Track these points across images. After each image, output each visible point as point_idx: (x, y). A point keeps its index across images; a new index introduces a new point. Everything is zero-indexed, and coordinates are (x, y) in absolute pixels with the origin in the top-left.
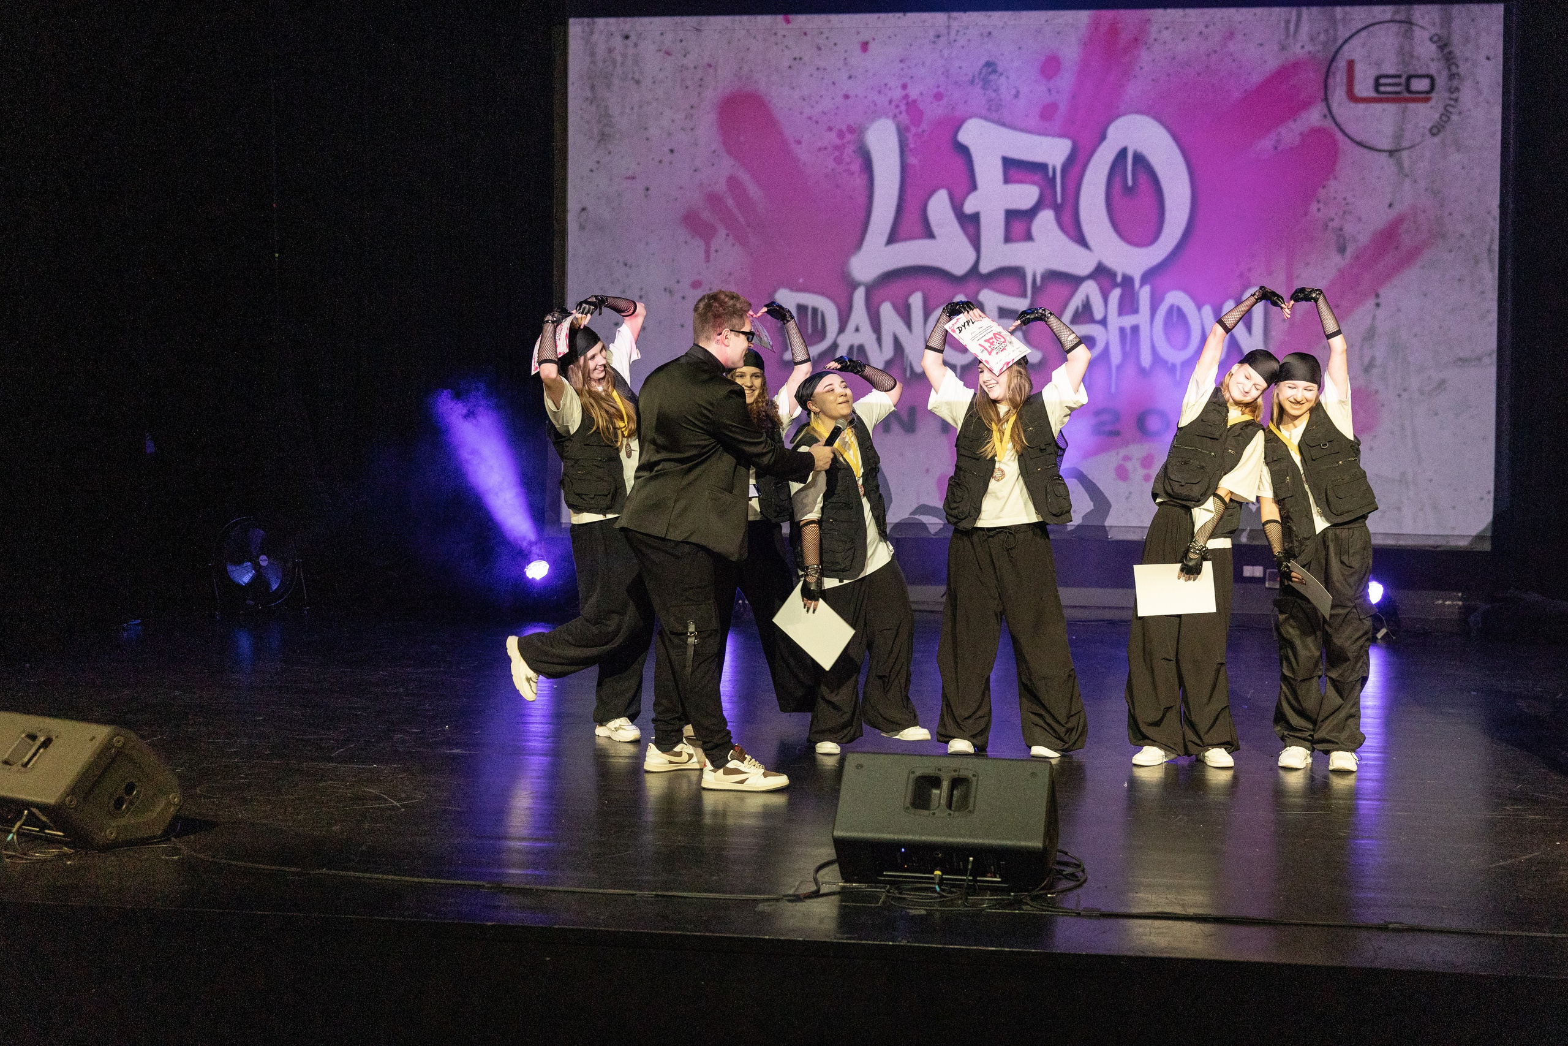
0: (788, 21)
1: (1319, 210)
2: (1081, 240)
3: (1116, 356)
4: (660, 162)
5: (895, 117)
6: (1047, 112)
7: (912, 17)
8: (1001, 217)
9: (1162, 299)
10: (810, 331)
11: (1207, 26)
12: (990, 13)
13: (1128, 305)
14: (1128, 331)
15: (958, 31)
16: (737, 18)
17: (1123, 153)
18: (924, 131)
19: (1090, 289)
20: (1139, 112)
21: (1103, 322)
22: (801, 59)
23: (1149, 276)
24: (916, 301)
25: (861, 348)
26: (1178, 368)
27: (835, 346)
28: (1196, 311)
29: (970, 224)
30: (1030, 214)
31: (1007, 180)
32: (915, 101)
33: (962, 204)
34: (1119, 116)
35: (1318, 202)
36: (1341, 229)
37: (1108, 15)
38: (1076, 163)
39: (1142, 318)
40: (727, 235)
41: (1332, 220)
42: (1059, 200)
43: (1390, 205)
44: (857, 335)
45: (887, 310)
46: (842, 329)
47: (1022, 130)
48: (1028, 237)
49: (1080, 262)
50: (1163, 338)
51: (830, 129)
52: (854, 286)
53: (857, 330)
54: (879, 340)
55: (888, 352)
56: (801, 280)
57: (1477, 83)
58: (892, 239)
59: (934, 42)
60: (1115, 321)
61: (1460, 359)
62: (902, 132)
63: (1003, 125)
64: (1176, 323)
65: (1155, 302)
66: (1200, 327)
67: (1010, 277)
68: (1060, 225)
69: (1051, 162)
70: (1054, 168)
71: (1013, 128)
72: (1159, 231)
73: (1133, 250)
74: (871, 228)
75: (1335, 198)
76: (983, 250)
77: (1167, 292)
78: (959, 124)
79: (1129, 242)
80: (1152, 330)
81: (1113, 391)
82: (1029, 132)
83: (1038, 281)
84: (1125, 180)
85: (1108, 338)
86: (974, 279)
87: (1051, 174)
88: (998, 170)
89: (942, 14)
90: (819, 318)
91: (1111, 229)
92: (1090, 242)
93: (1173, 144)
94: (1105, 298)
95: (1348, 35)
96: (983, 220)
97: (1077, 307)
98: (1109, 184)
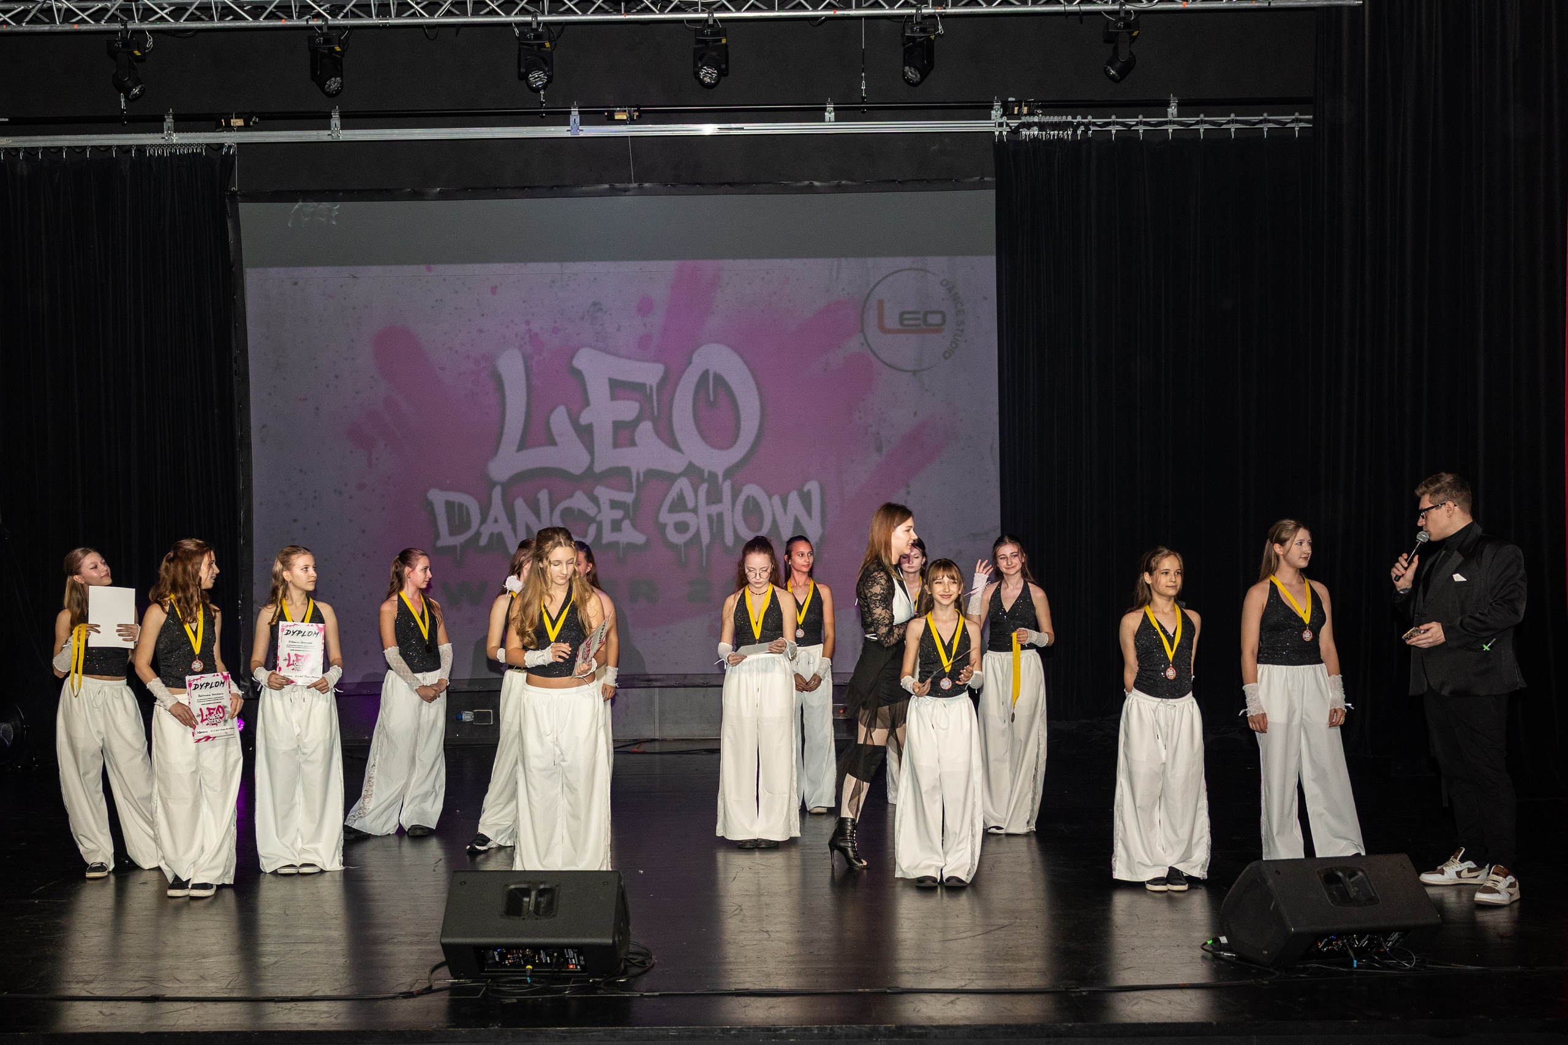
0: (429, 270)
1: (860, 418)
2: (674, 445)
3: (706, 539)
4: (327, 386)
5: (520, 348)
6: (644, 342)
7: (532, 267)
8: (609, 427)
9: (741, 491)
10: (457, 523)
11: (768, 273)
12: (594, 263)
13: (714, 497)
14: (715, 518)
15: (569, 277)
16: (388, 268)
17: (706, 373)
18: (544, 359)
19: (683, 484)
20: (716, 342)
21: (695, 511)
22: (441, 300)
23: (729, 473)
24: (543, 496)
25: (500, 535)
27: (478, 534)
28: (767, 501)
29: (585, 434)
30: (633, 424)
31: (614, 397)
32: (536, 334)
33: (578, 418)
34: (701, 345)
35: (860, 411)
36: (878, 433)
37: (690, 264)
38: (668, 383)
39: (725, 507)
40: (386, 445)
41: (871, 426)
42: (656, 413)
43: (915, 414)
44: (497, 525)
45: (520, 505)
46: (483, 521)
47: (623, 357)
48: (633, 443)
49: (674, 463)
50: (743, 522)
51: (468, 357)
52: (494, 484)
53: (496, 521)
54: (514, 529)
56: (448, 482)
57: (978, 318)
58: (523, 445)
59: (551, 287)
60: (704, 509)
61: (973, 535)
62: (527, 359)
63: (609, 353)
64: (752, 510)
65: (735, 494)
66: (771, 513)
67: (618, 476)
68: (657, 432)
69: (648, 383)
70: (651, 387)
71: (616, 354)
72: (736, 436)
73: (716, 453)
74: (505, 438)
75: (872, 409)
76: (596, 455)
77: (744, 485)
78: (573, 352)
79: (713, 446)
80: (733, 516)
81: (704, 564)
82: (629, 358)
83: (642, 479)
84: (708, 395)
85: (698, 523)
86: (589, 479)
87: (648, 392)
88: (605, 389)
89: (555, 264)
90: (465, 511)
91: (698, 436)
92: (682, 446)
93: (745, 367)
94: (696, 491)
95: (879, 278)
96: (596, 429)
97: (673, 499)
98: (695, 399)
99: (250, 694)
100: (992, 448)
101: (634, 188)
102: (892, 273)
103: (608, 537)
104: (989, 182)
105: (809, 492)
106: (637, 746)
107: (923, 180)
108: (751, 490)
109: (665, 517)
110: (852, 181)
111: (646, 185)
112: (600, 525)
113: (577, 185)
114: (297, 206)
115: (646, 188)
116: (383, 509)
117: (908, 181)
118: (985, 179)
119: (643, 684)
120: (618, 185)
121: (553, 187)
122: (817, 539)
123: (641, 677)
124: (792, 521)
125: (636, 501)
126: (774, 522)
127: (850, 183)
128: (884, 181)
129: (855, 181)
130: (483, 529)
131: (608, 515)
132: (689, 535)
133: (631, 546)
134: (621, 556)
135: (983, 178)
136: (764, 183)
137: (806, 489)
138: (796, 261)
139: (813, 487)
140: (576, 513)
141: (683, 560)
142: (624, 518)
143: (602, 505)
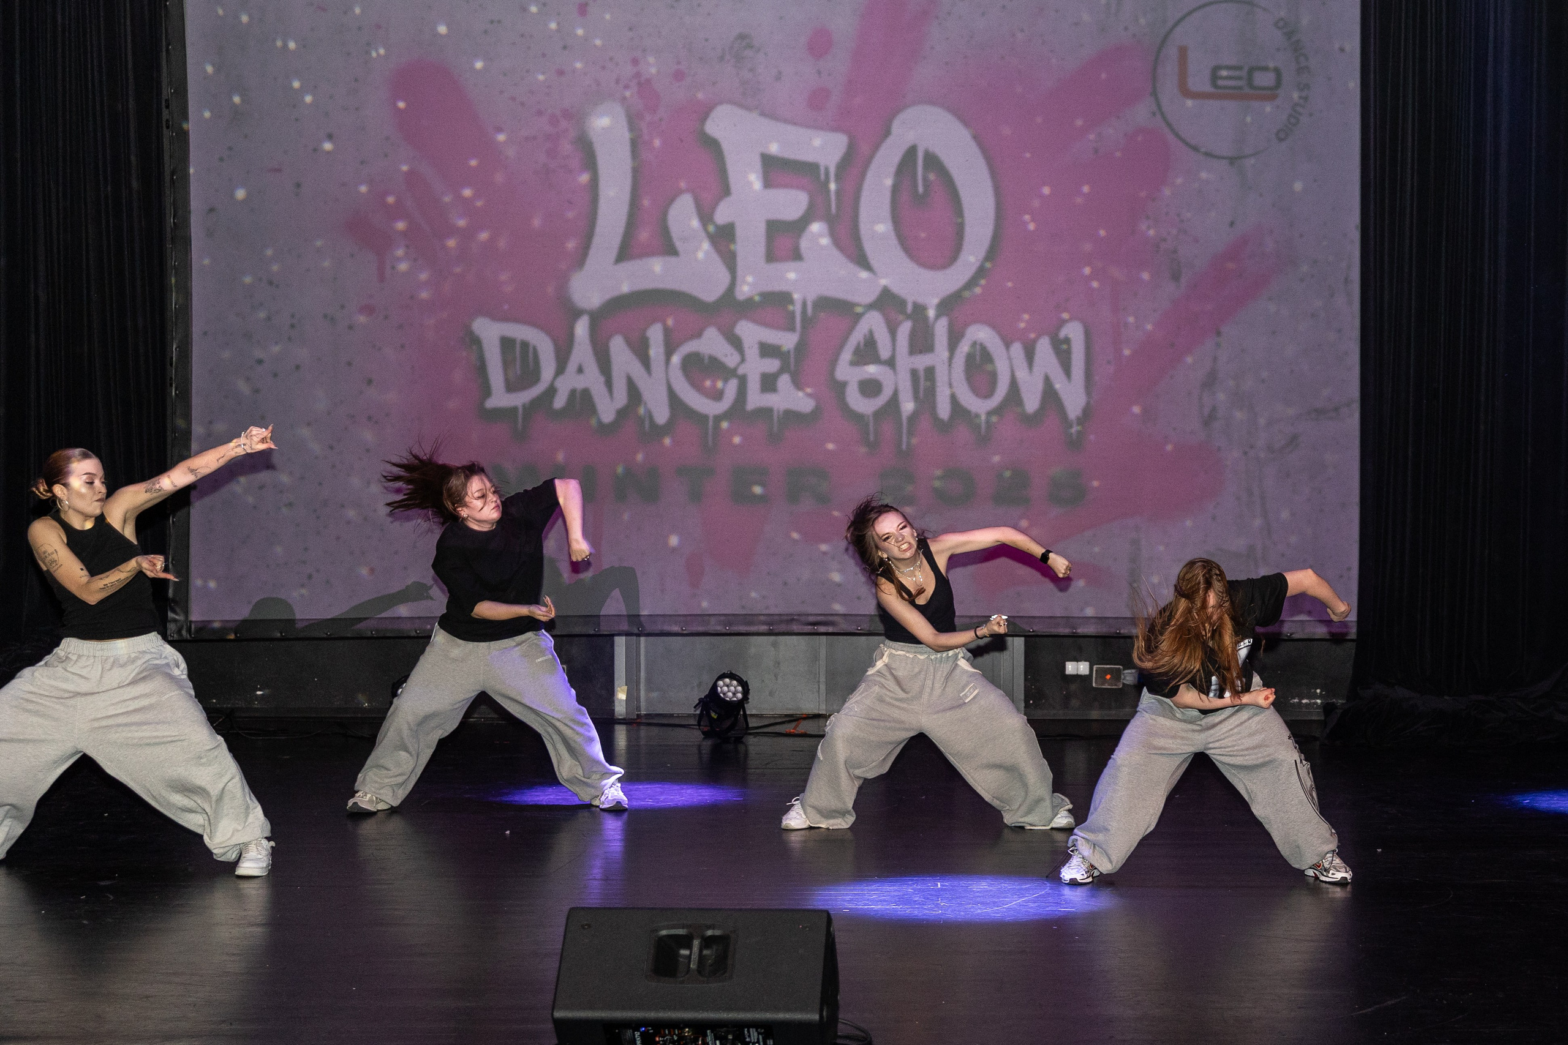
1: (1149, 228)
2: (861, 260)
3: (908, 406)
4: (315, 150)
5: (623, 100)
6: (817, 99)
8: (760, 230)
9: (963, 335)
10: (519, 372)
13: (921, 343)
14: (922, 374)
17: (912, 151)
18: (661, 118)
19: (873, 322)
20: (932, 102)
21: (891, 363)
23: (945, 306)
24: (655, 334)
25: (586, 394)
26: (983, 421)
27: (551, 391)
28: (1004, 352)
29: (723, 238)
30: (799, 226)
31: (768, 184)
32: (649, 81)
33: (712, 214)
34: (905, 107)
35: (1148, 218)
36: (1175, 252)
38: (854, 163)
39: (937, 358)
40: (407, 247)
41: (1165, 240)
42: (833, 211)
43: (1232, 224)
44: (581, 377)
45: (618, 346)
46: (560, 370)
47: (786, 121)
48: (796, 255)
49: (861, 288)
50: (965, 384)
51: (540, 113)
52: (576, 313)
53: (580, 370)
54: (609, 384)
55: (621, 398)
56: (507, 306)
57: (1330, 79)
58: (626, 252)
60: (905, 361)
61: (1316, 410)
62: (633, 121)
63: (764, 114)
64: (980, 367)
65: (954, 338)
66: (1009, 370)
67: (774, 306)
68: (835, 239)
69: (822, 163)
70: (827, 169)
71: (774, 118)
72: (958, 249)
73: (927, 274)
74: (596, 241)
75: (1167, 214)
76: (739, 271)
77: (966, 325)
78: (705, 112)
79: (921, 264)
80: (950, 372)
81: (904, 449)
82: (795, 124)
83: (809, 310)
84: (915, 186)
85: (897, 382)
86: (727, 309)
87: (823, 177)
88: (756, 172)
90: (531, 355)
91: (899, 247)
92: (874, 262)
93: (973, 144)
94: (893, 332)
95: (1179, 15)
96: (739, 232)
97: (859, 344)
98: (895, 190)
99: (184, 632)
105: (1067, 341)
106: (792, 724)
108: (979, 334)
109: (846, 371)
112: (743, 381)
116: (405, 346)
119: (806, 629)
122: (1079, 413)
123: (803, 618)
124: (1041, 383)
125: (801, 347)
126: (1014, 384)
130: (559, 383)
131: (756, 367)
132: (880, 402)
133: (791, 416)
134: (775, 429)
137: (1062, 334)
139: (1074, 332)
140: (706, 361)
141: (872, 438)
142: (781, 371)
143: (747, 351)
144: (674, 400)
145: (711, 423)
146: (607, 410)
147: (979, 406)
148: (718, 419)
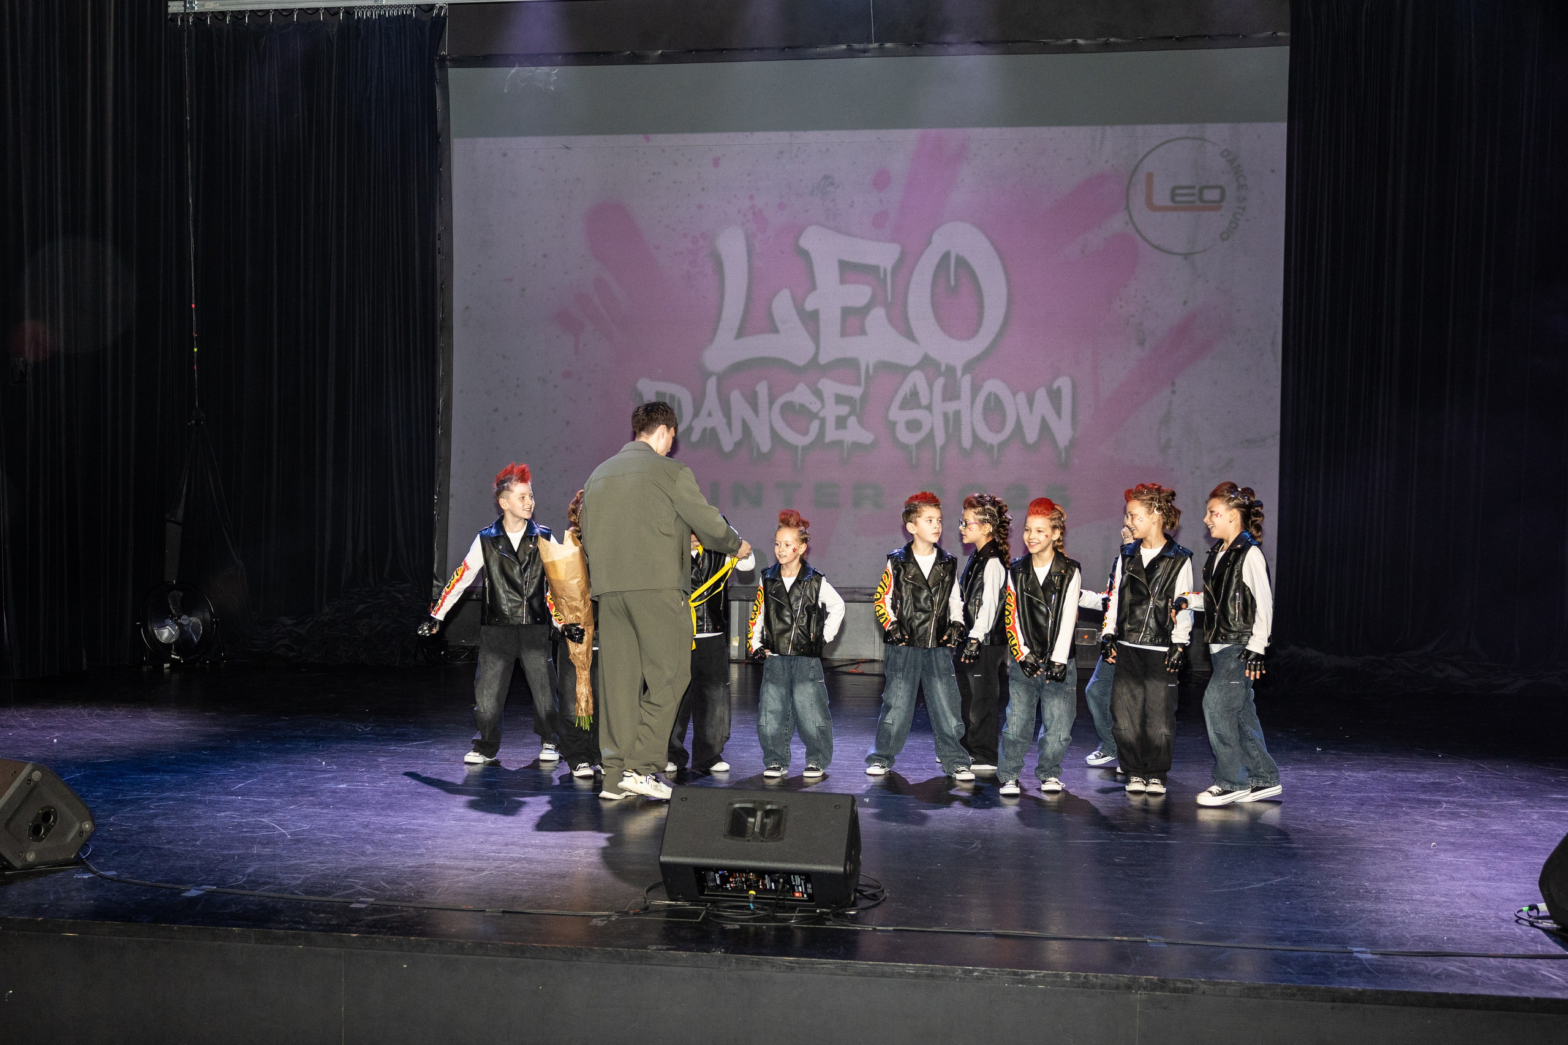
0: (648, 140)
1: (1121, 307)
2: (909, 334)
3: (940, 439)
4: (535, 266)
5: (743, 224)
6: (879, 220)
7: (759, 137)
8: (838, 313)
9: (982, 387)
11: (1021, 143)
12: (828, 132)
13: (951, 393)
14: (951, 416)
15: (799, 148)
16: (603, 137)
17: (946, 256)
18: (768, 237)
19: (917, 378)
20: (961, 219)
21: (929, 408)
22: (659, 173)
23: (969, 367)
24: (762, 389)
25: (713, 430)
26: (996, 449)
27: (690, 429)
28: (1011, 398)
29: (811, 320)
30: (863, 312)
31: (843, 281)
32: (760, 211)
33: (803, 302)
34: (943, 223)
35: (1121, 299)
36: (1141, 324)
37: (933, 132)
38: (905, 265)
39: (962, 404)
40: (594, 330)
41: (1133, 316)
42: (889, 299)
43: (1185, 303)
44: (710, 419)
45: (736, 397)
46: (696, 414)
47: (856, 236)
48: (863, 332)
49: (909, 355)
50: (982, 421)
51: (685, 236)
52: (708, 375)
53: (710, 415)
54: (729, 424)
55: (738, 434)
56: (661, 370)
57: (1263, 193)
58: (741, 333)
59: (778, 158)
60: (939, 407)
61: (1247, 440)
62: (749, 239)
63: (839, 231)
64: (994, 409)
65: (975, 389)
66: (1015, 411)
67: (846, 367)
68: (891, 320)
69: (882, 264)
70: (885, 269)
71: (848, 234)
72: (979, 324)
73: (955, 343)
74: (722, 324)
75: (1135, 296)
76: (822, 344)
77: (985, 379)
78: (800, 231)
79: (952, 336)
80: (972, 415)
81: (937, 468)
82: (862, 237)
83: (871, 370)
84: (948, 280)
85: (933, 422)
86: (814, 369)
87: (882, 275)
88: (834, 273)
89: (785, 133)
91: (936, 323)
92: (917, 336)
93: (992, 249)
94: (931, 386)
95: (1148, 149)
96: (822, 316)
97: (906, 395)
98: (934, 284)
100: (1273, 343)
101: (874, 49)
102: (1163, 144)
103: (831, 435)
104: (1281, 37)
105: (1059, 390)
106: (856, 666)
107: (1205, 36)
108: (993, 386)
109: (895, 414)
110: (1122, 38)
111: (888, 45)
112: (823, 421)
113: (811, 46)
114: (513, 70)
115: (888, 48)
116: (590, 399)
117: (1185, 37)
118: (1279, 34)
119: (866, 598)
120: (856, 46)
121: (785, 49)
122: (1067, 443)
123: (863, 591)
124: (1039, 420)
125: (864, 397)
126: (1018, 422)
127: (1119, 40)
128: (1158, 38)
129: (1125, 38)
130: (695, 424)
131: (832, 411)
132: (920, 435)
133: (857, 446)
134: (845, 455)
135: (1275, 33)
136: (1020, 41)
137: (1055, 386)
138: (1053, 129)
140: (797, 407)
141: (914, 461)
142: (850, 414)
143: (826, 399)
144: (774, 433)
145: (800, 452)
146: (728, 443)
147: (992, 439)
148: (804, 448)
